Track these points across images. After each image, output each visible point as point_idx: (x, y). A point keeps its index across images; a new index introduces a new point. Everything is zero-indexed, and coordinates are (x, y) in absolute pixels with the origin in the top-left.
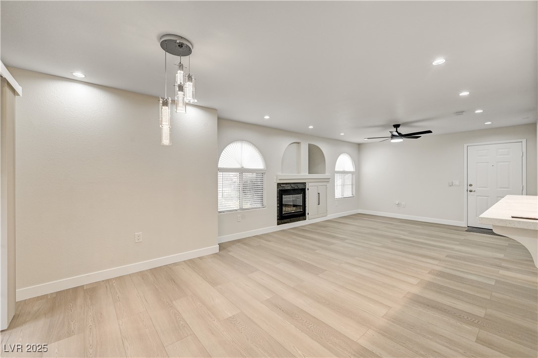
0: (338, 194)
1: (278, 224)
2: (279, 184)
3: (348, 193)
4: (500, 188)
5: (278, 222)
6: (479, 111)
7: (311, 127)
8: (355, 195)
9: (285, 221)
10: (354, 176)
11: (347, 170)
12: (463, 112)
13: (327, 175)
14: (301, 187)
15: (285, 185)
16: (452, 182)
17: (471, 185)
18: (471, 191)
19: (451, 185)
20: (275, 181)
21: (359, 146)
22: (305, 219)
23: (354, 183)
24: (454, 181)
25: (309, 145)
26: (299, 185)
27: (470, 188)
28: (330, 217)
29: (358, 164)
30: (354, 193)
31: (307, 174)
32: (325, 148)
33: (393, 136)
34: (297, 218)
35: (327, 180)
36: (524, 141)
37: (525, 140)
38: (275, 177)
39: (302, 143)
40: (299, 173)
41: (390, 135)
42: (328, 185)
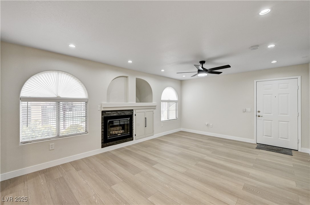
0: (164, 118)
1: (103, 147)
2: (103, 112)
3: (173, 116)
4: (281, 114)
5: (102, 146)
6: (271, 46)
7: (130, 62)
8: (178, 118)
9: (110, 143)
10: (177, 104)
11: (171, 99)
12: (258, 46)
13: (154, 103)
14: (127, 113)
15: (110, 112)
16: (246, 109)
17: (259, 112)
18: (259, 116)
19: (245, 111)
20: (99, 109)
21: (181, 82)
22: (132, 140)
23: (177, 109)
24: (246, 108)
25: (136, 79)
26: (126, 111)
27: (258, 114)
28: (155, 136)
29: (180, 95)
30: (177, 117)
31: (135, 103)
32: (152, 83)
33: (199, 71)
34: (124, 140)
35: (154, 107)
36: (299, 78)
37: (300, 76)
38: (100, 106)
39: (129, 77)
40: (127, 102)
41: (197, 70)
42: (155, 111)
